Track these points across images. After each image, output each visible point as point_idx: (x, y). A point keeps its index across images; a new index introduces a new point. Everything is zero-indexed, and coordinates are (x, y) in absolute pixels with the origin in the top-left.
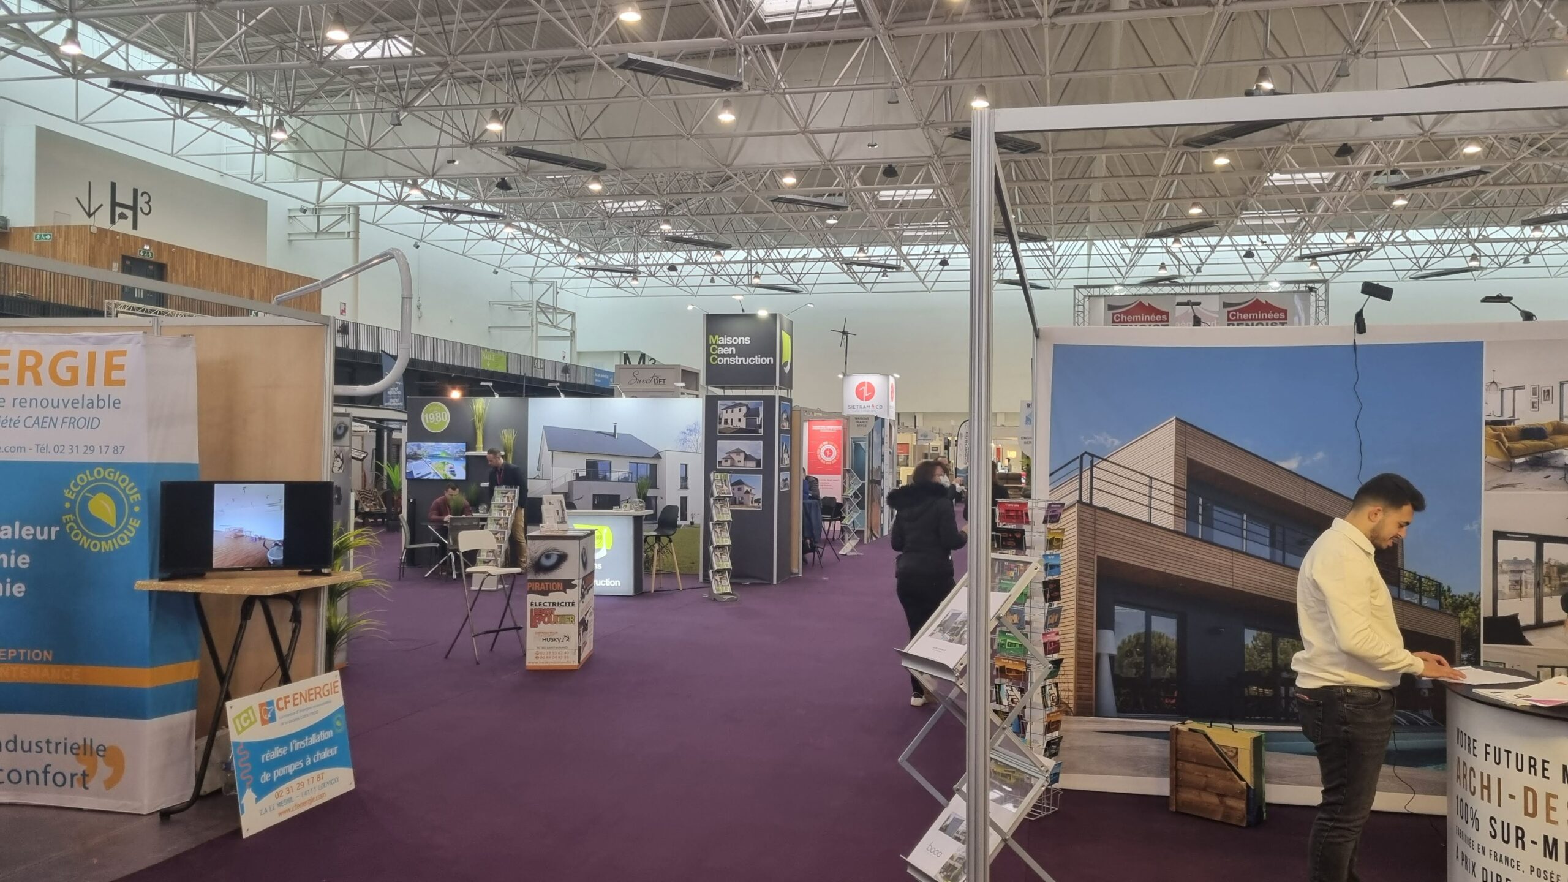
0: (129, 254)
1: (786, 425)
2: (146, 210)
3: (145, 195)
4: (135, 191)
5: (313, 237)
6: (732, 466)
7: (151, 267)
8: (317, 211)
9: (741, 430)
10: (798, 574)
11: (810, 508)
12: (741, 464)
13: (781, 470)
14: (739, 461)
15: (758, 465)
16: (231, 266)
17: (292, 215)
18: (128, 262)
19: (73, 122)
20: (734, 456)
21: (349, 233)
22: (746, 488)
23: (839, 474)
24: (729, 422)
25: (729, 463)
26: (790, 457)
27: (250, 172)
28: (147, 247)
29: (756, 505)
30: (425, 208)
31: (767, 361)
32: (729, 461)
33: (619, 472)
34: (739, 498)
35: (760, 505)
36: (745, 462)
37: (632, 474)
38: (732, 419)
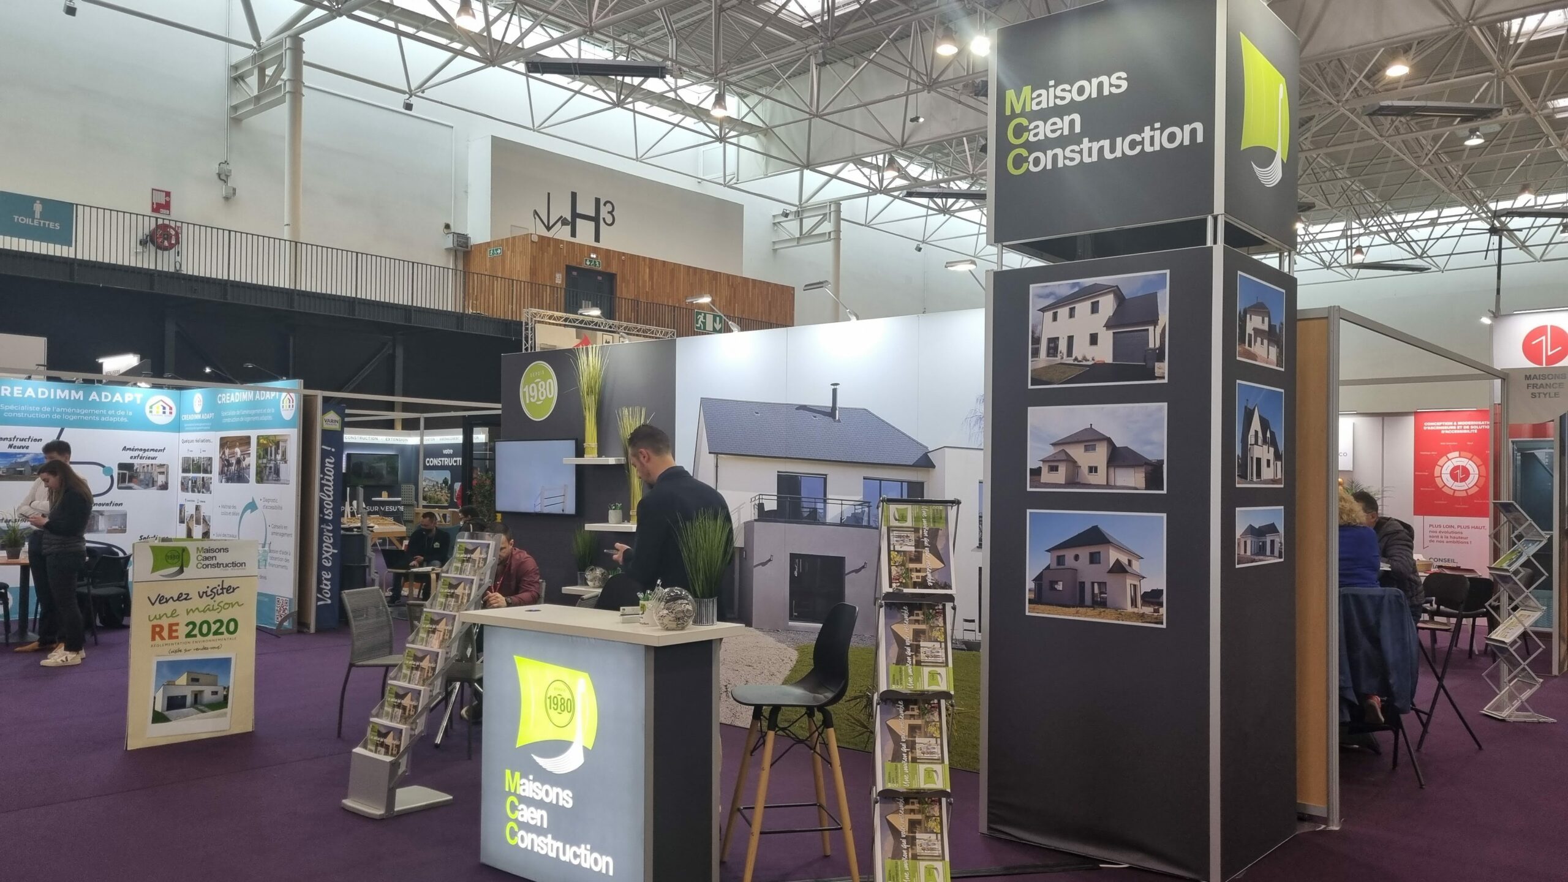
0: (574, 264)
1: (1266, 355)
2: (609, 221)
3: (608, 205)
4: (598, 201)
5: (795, 244)
6: (1071, 482)
7: (600, 278)
8: (799, 214)
9: (1097, 371)
12: (1100, 478)
13: (1233, 499)
14: (1093, 470)
15: (1153, 478)
16: (688, 274)
17: (776, 221)
18: (575, 273)
19: (530, 129)
20: (1077, 452)
21: (830, 233)
22: (1114, 556)
23: (1486, 515)
24: (1063, 346)
25: (1060, 477)
26: (1289, 458)
27: (722, 174)
28: (593, 256)
29: (1148, 610)
30: (910, 194)
31: (1183, 136)
32: (1062, 469)
33: (844, 502)
34: (1093, 583)
35: (1163, 611)
36: (1112, 470)
37: (869, 507)
38: (1072, 337)
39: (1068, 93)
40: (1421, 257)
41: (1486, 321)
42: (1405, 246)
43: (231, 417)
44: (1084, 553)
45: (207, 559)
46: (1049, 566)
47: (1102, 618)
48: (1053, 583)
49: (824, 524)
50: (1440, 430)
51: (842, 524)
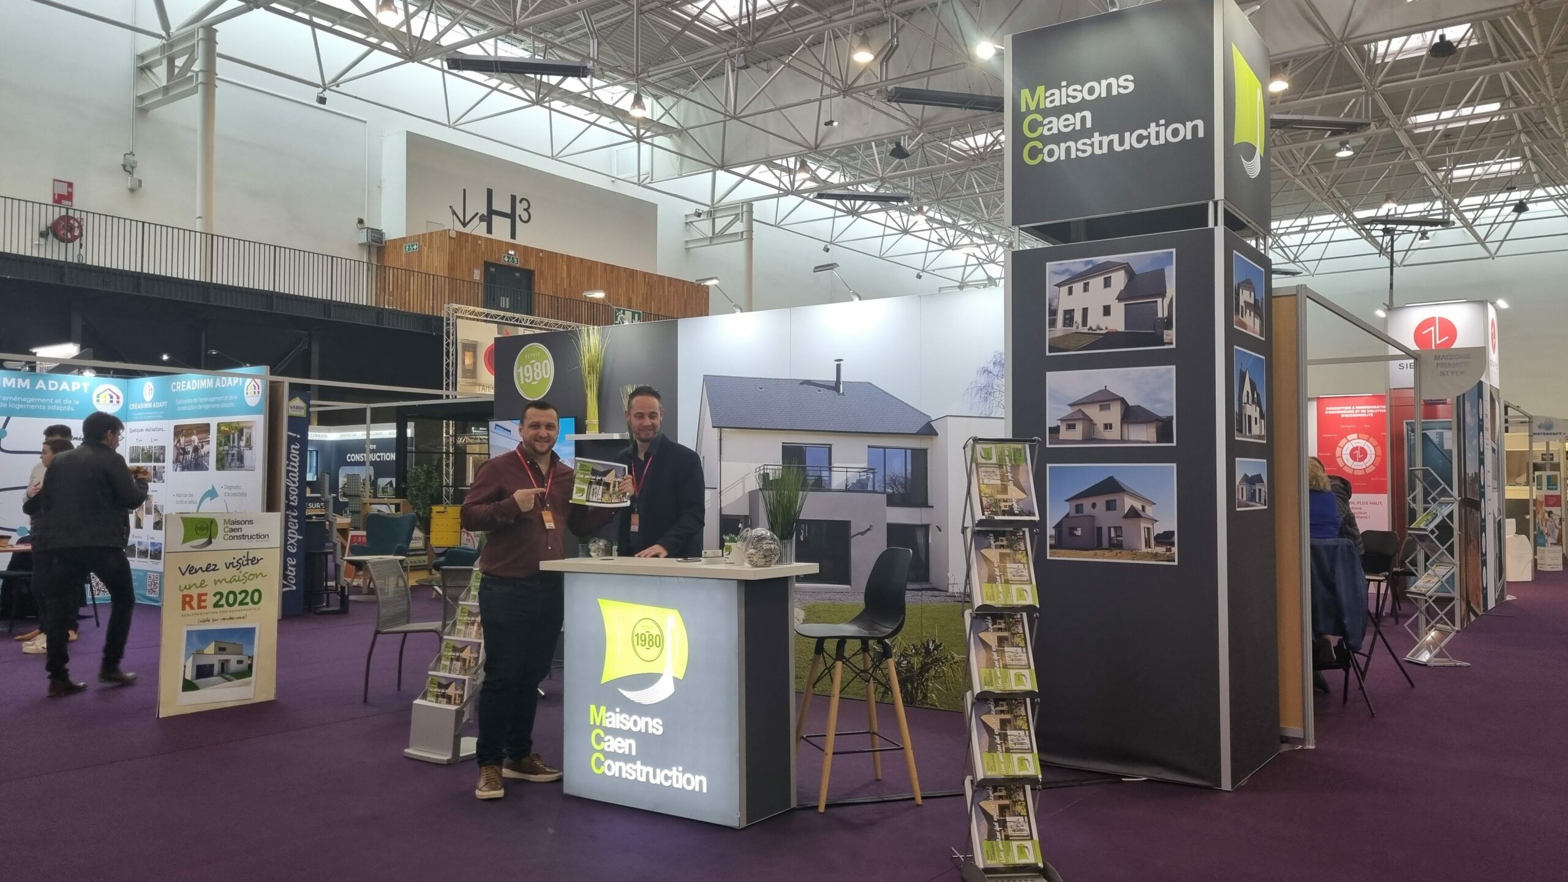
0: (493, 260)
1: (1252, 325)
2: (525, 218)
3: (524, 202)
4: (513, 198)
5: (708, 243)
6: (1088, 438)
7: (518, 274)
8: (712, 214)
9: (1110, 338)
10: (1302, 741)
11: (1333, 560)
12: (1115, 434)
13: (1235, 450)
14: (1108, 426)
15: (1164, 433)
16: (606, 271)
17: (689, 220)
18: (493, 270)
19: (446, 125)
20: (1093, 412)
21: (742, 233)
22: (1128, 503)
23: (1384, 491)
24: (1078, 317)
25: (1077, 433)
26: (1269, 416)
27: (636, 173)
28: (511, 252)
29: (1161, 550)
30: (820, 196)
31: (1185, 131)
32: (1079, 427)
33: (848, 470)
34: (1109, 528)
35: (1175, 550)
36: (1125, 427)
37: (874, 473)
38: (1087, 308)
39: (1079, 93)
40: (1294, 262)
41: (1381, 313)
42: (1279, 251)
43: (188, 405)
44: (1101, 501)
45: (233, 530)
46: (1068, 513)
47: (1119, 559)
48: (1072, 530)
49: (830, 490)
50: (1340, 414)
51: (847, 490)
